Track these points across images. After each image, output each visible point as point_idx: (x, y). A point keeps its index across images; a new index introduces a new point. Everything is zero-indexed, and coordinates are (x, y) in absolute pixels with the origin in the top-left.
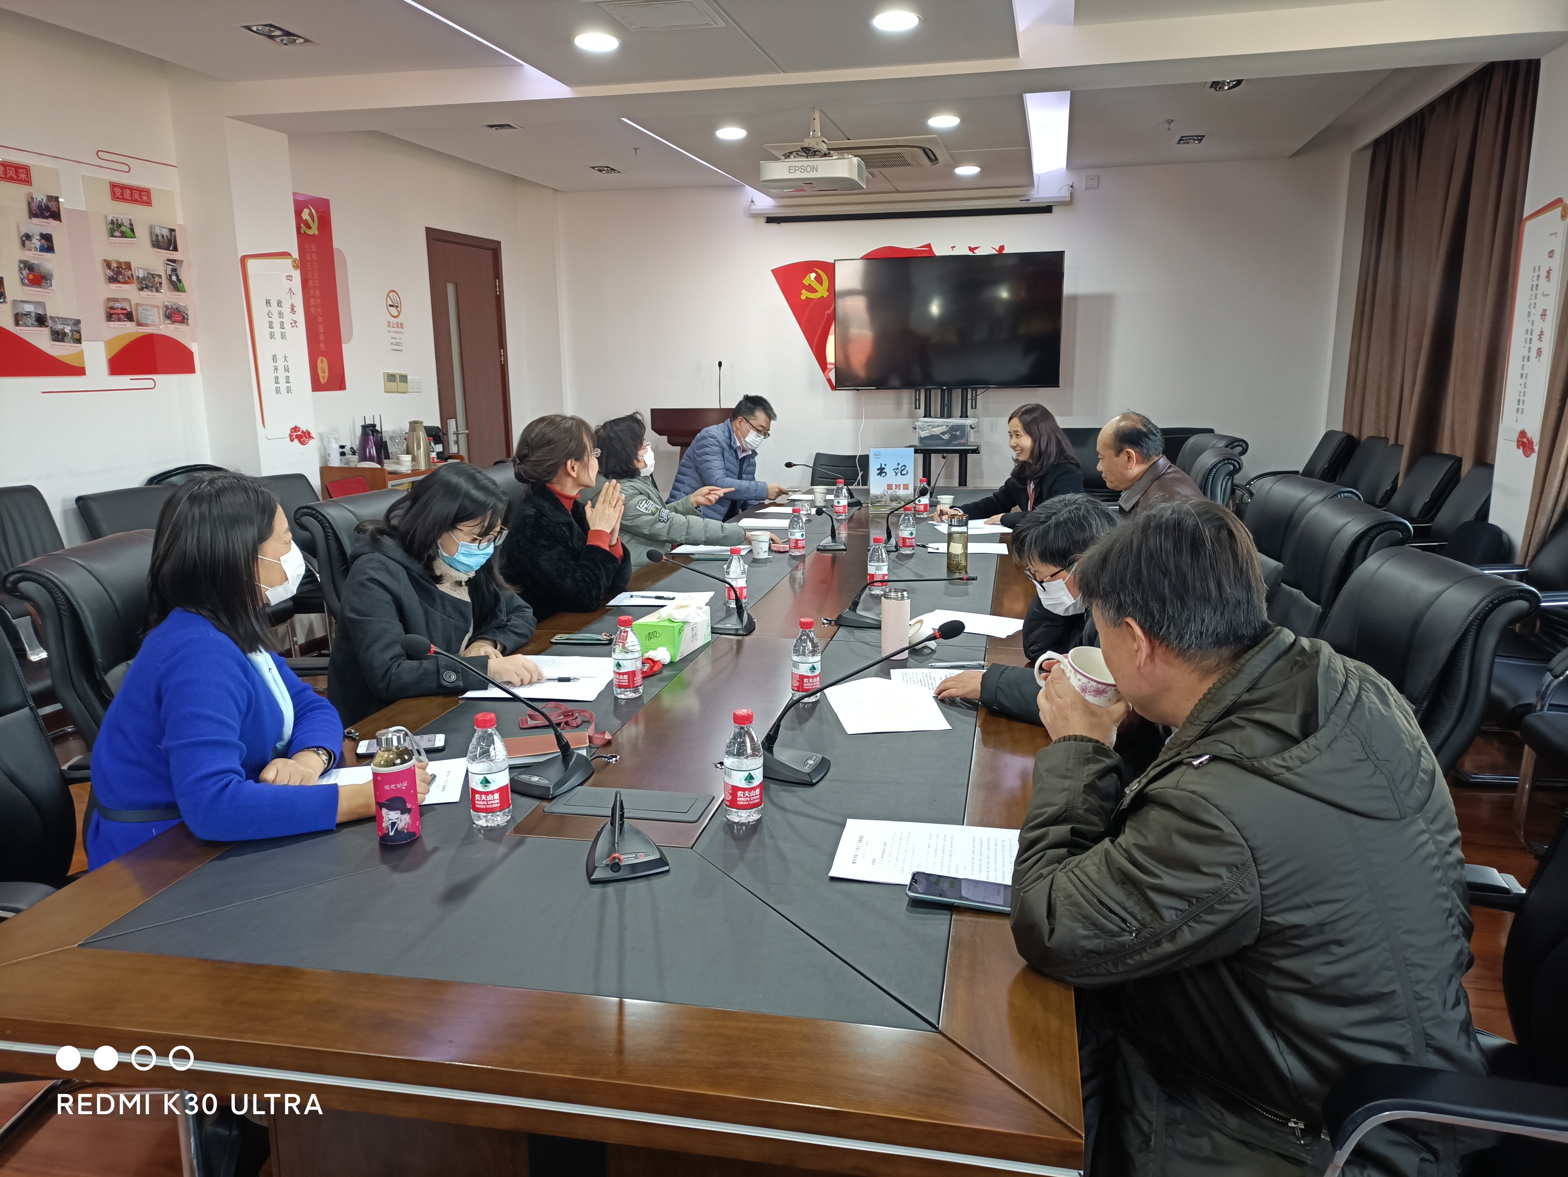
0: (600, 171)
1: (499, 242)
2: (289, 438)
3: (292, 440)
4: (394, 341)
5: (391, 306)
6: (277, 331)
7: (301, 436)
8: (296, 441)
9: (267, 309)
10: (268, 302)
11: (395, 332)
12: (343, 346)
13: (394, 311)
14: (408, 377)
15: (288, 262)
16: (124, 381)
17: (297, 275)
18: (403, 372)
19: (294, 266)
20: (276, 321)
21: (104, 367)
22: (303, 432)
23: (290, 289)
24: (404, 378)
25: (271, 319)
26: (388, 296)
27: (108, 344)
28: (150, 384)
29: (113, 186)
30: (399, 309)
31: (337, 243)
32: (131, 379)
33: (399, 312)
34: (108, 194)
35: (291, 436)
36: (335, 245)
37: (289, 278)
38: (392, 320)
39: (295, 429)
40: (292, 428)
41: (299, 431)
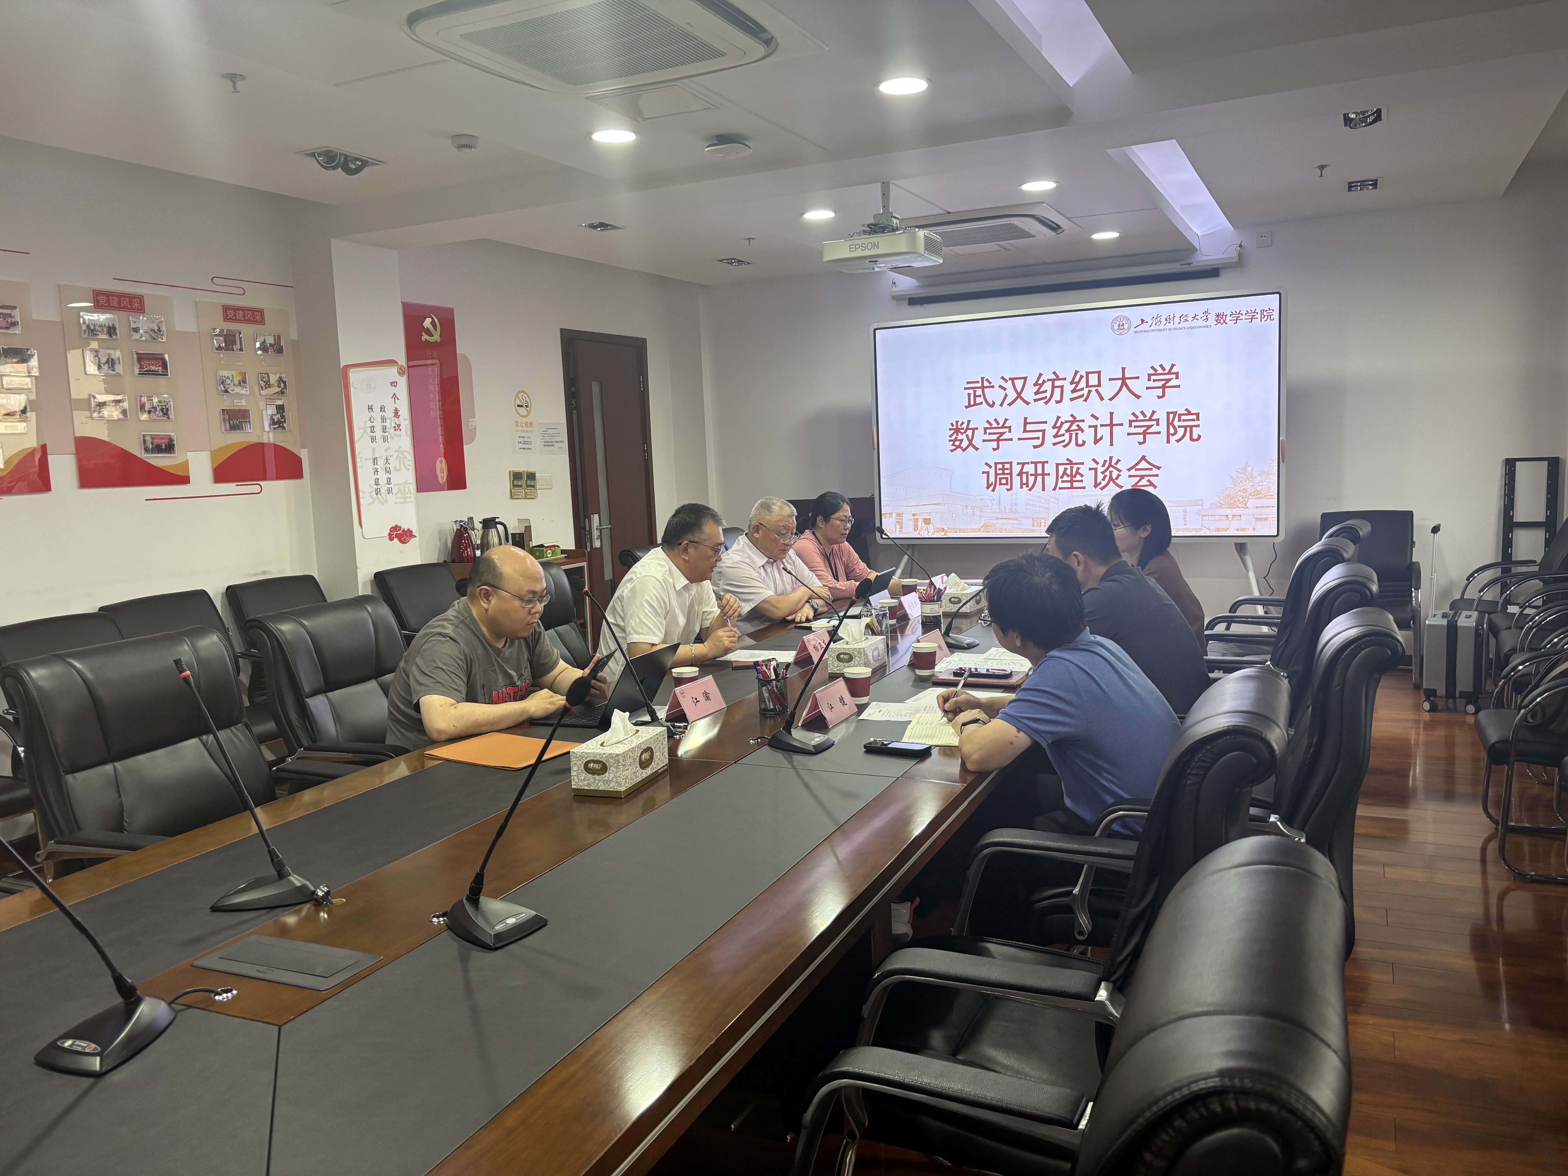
0: (731, 263)
1: (645, 339)
2: (388, 537)
3: (391, 539)
4: (521, 440)
5: (519, 406)
6: (378, 433)
7: (401, 535)
8: (396, 539)
9: (369, 415)
10: (370, 408)
11: (524, 431)
12: (466, 447)
13: (522, 411)
14: (537, 475)
15: (394, 370)
16: (230, 487)
17: (403, 381)
18: (531, 470)
19: (399, 373)
20: (378, 425)
21: (209, 474)
22: (403, 530)
23: (394, 394)
24: (532, 476)
25: (373, 424)
26: (517, 396)
27: (214, 454)
28: (257, 489)
29: (226, 308)
30: (528, 409)
31: (461, 348)
32: (237, 485)
33: (529, 412)
34: (221, 317)
35: (390, 535)
36: (459, 351)
37: (394, 384)
38: (520, 419)
39: (395, 528)
40: (392, 528)
41: (400, 530)
